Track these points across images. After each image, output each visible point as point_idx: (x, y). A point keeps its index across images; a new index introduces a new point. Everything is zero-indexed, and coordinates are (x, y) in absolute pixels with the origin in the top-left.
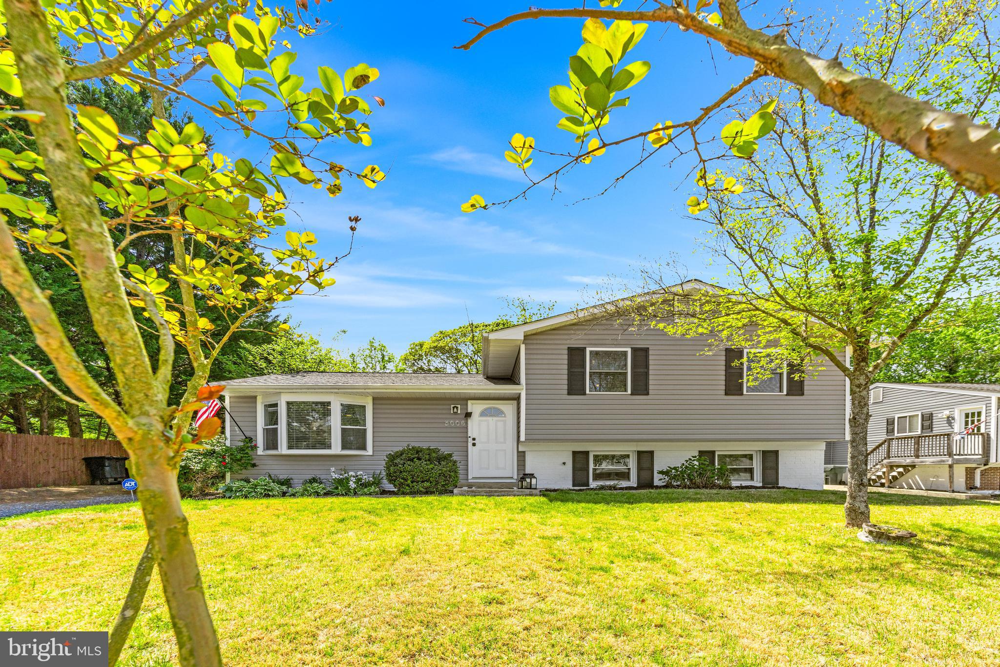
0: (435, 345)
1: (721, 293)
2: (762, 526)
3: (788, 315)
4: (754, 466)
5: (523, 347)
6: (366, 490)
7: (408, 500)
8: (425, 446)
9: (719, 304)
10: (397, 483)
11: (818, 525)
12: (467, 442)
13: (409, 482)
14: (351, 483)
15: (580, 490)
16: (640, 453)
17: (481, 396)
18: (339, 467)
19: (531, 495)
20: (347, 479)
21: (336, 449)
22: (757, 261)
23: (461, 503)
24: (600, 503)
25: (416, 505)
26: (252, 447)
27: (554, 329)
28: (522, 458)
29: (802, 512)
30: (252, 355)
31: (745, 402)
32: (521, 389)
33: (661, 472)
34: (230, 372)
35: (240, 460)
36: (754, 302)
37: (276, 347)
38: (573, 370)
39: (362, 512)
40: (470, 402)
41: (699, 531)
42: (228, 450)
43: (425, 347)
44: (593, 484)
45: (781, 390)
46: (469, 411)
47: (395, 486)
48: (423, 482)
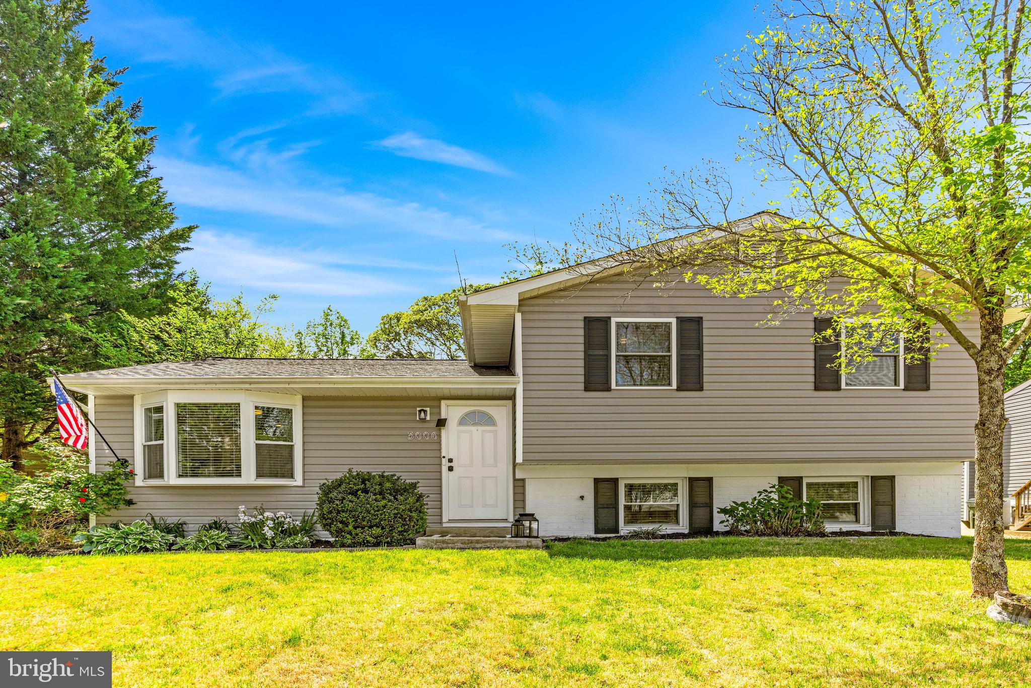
0: (418, 317)
1: (786, 226)
2: (848, 595)
3: (886, 260)
4: (860, 500)
5: (518, 317)
6: (288, 540)
7: (341, 556)
8: (375, 471)
9: (783, 242)
10: (333, 528)
11: (933, 594)
12: (440, 465)
13: (350, 527)
14: (266, 529)
15: (604, 539)
16: (692, 481)
17: (460, 393)
18: (253, 505)
19: (529, 547)
20: (262, 523)
21: (249, 476)
22: (833, 173)
23: (418, 561)
24: (622, 559)
25: (349, 564)
26: (126, 474)
27: (565, 289)
28: (520, 490)
29: (914, 573)
30: (138, 332)
31: (845, 401)
32: (517, 383)
33: (724, 511)
34: (107, 358)
35: (107, 495)
36: (834, 240)
37: (173, 320)
38: (591, 352)
39: (263, 576)
40: (443, 403)
41: (754, 604)
42: (90, 478)
43: (402, 321)
44: (625, 529)
45: (896, 383)
46: (443, 417)
47: (331, 533)
48: (371, 527)
